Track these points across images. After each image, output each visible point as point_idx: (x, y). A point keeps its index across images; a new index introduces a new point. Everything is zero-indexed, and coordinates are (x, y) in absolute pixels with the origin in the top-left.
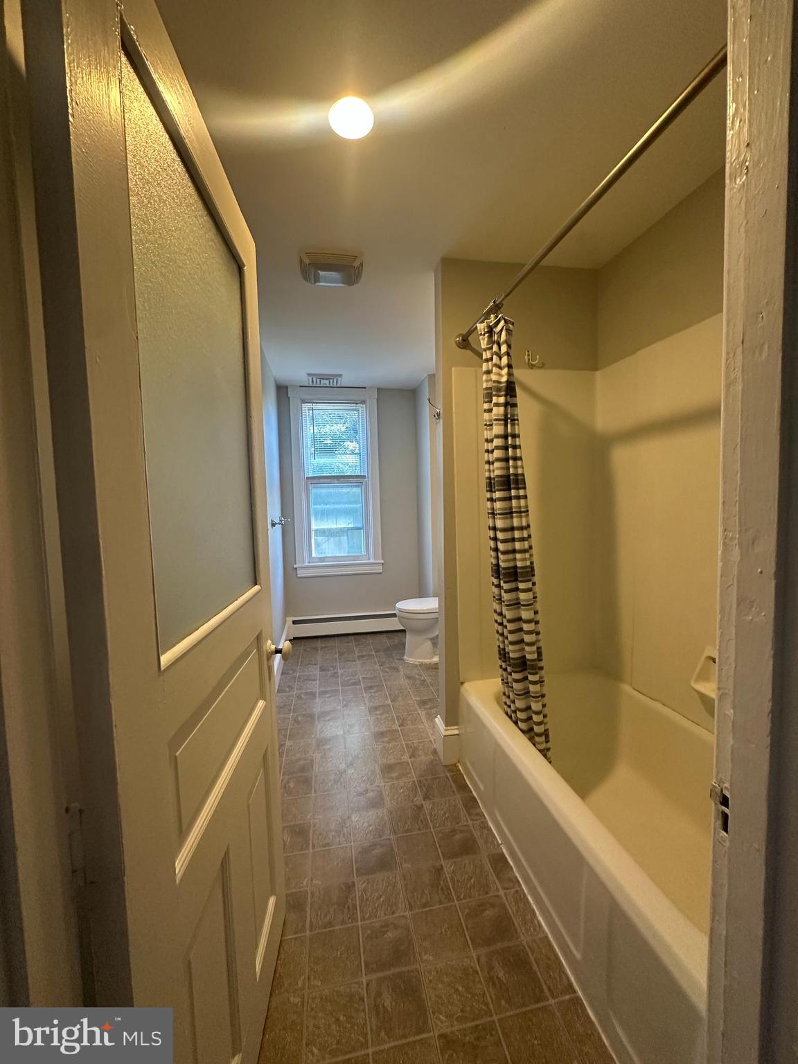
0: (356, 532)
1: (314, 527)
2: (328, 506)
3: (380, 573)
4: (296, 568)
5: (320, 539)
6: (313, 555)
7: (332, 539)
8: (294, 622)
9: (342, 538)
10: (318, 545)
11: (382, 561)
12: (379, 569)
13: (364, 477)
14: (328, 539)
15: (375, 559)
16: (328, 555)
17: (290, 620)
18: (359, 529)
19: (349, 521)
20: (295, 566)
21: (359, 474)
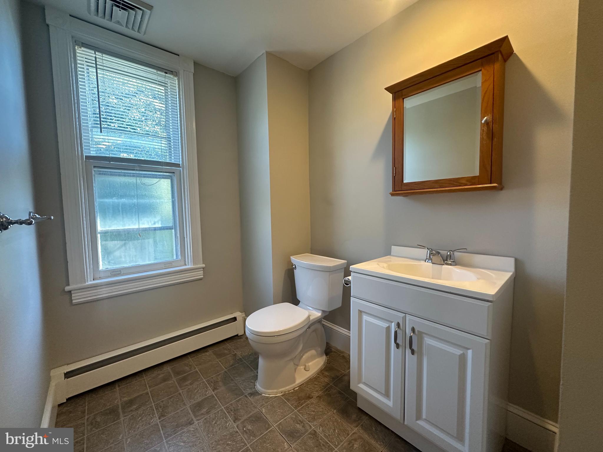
0: (167, 232)
1: (100, 227)
2: (123, 200)
3: (201, 279)
4: (70, 292)
5: (111, 244)
6: (101, 267)
7: (130, 244)
8: (68, 375)
9: (146, 241)
10: (107, 252)
11: (204, 265)
12: (200, 274)
13: (178, 165)
14: (125, 244)
15: (194, 263)
16: (125, 265)
17: (59, 372)
18: (170, 228)
19: (156, 220)
20: (67, 288)
21: (168, 161)
